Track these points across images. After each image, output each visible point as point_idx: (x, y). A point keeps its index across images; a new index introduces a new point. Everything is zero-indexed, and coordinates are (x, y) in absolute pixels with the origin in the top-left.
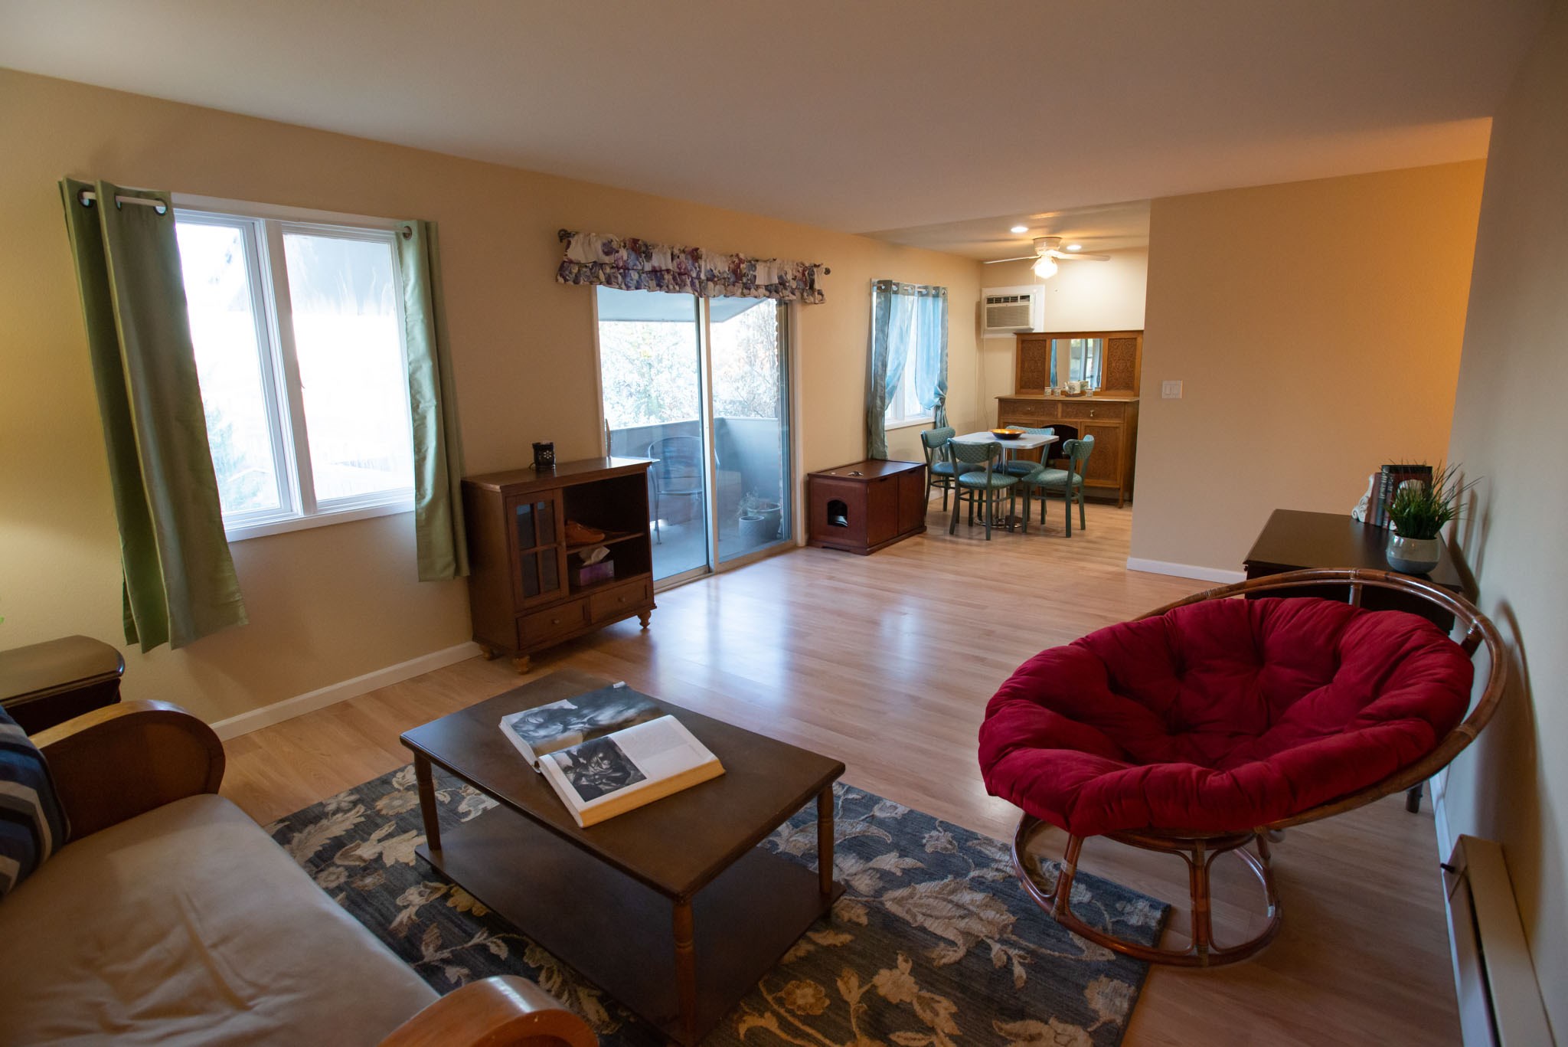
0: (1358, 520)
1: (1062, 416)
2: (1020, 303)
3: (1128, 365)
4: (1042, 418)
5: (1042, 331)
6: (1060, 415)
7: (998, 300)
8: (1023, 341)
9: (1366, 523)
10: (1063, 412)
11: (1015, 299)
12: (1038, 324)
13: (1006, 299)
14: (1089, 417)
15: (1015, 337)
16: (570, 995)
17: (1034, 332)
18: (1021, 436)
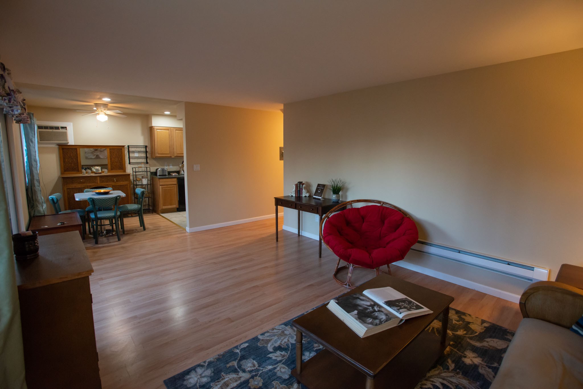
0: (292, 196)
1: (100, 182)
2: (61, 130)
3: (120, 160)
4: (91, 184)
5: (73, 144)
6: (99, 182)
7: (46, 128)
8: (63, 149)
9: (295, 196)
10: (100, 181)
11: (57, 128)
12: (71, 141)
13: (52, 128)
14: (114, 182)
15: (58, 146)
16: (431, 378)
17: (69, 144)
18: (111, 192)
